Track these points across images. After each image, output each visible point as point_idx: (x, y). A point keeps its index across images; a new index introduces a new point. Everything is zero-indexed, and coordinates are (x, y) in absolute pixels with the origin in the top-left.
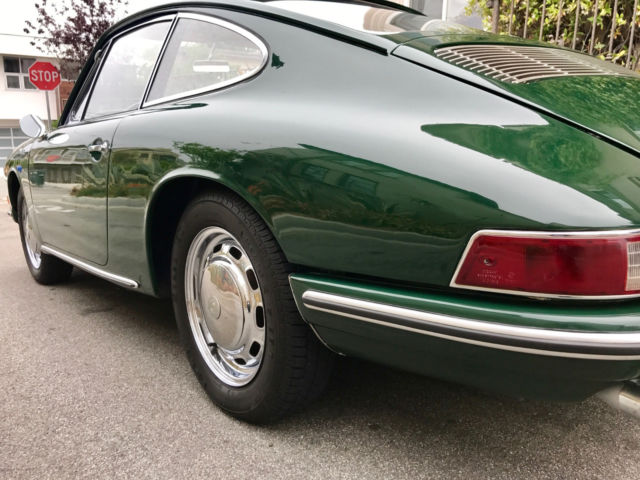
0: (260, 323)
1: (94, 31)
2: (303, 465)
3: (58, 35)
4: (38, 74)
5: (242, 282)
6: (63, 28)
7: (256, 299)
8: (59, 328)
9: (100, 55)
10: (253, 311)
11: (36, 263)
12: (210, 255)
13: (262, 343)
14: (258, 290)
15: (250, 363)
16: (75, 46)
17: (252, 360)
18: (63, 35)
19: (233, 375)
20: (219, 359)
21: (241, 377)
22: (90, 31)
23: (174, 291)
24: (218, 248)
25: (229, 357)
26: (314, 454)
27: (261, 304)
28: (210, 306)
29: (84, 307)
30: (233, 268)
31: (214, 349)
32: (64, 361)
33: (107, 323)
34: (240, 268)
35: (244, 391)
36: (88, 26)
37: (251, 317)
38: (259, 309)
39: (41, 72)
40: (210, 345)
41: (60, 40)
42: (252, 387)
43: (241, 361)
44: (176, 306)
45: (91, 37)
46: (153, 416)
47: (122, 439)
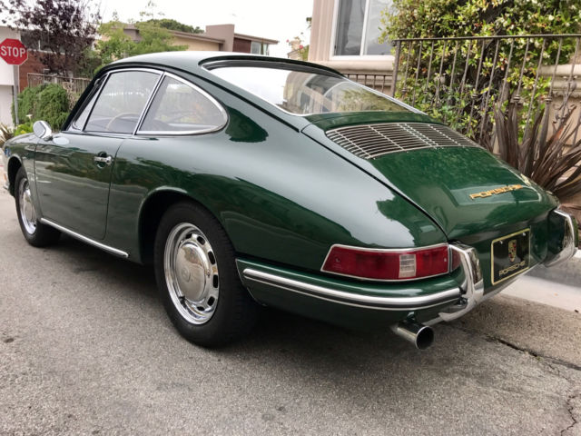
0: (215, 285)
1: (61, 14)
2: (239, 370)
3: (27, 16)
4: (7, 50)
5: (204, 258)
6: (32, 10)
7: (213, 270)
8: (60, 283)
9: (100, 83)
10: (211, 277)
11: (31, 229)
12: (183, 240)
13: (216, 298)
14: (216, 265)
15: (207, 310)
16: (42, 27)
17: (209, 308)
18: (32, 16)
19: (195, 317)
20: (185, 306)
21: (201, 319)
22: (57, 14)
23: (156, 261)
24: (189, 236)
25: (193, 306)
26: (245, 365)
27: (217, 273)
28: (183, 273)
29: (75, 267)
30: (199, 250)
31: (183, 300)
32: (71, 306)
33: (96, 280)
34: (204, 250)
35: (203, 327)
36: (55, 9)
37: (210, 281)
38: (215, 277)
39: (10, 48)
40: (180, 298)
41: (29, 20)
42: (208, 325)
43: (201, 309)
44: (157, 272)
45: (57, 19)
46: (141, 342)
47: (124, 355)
